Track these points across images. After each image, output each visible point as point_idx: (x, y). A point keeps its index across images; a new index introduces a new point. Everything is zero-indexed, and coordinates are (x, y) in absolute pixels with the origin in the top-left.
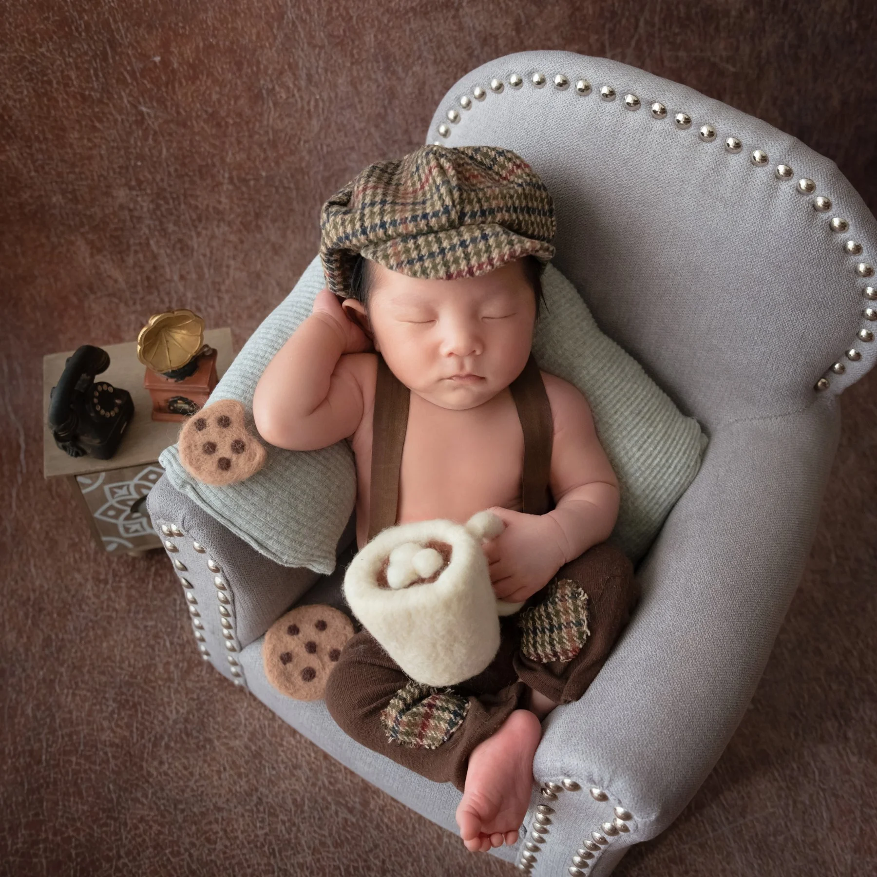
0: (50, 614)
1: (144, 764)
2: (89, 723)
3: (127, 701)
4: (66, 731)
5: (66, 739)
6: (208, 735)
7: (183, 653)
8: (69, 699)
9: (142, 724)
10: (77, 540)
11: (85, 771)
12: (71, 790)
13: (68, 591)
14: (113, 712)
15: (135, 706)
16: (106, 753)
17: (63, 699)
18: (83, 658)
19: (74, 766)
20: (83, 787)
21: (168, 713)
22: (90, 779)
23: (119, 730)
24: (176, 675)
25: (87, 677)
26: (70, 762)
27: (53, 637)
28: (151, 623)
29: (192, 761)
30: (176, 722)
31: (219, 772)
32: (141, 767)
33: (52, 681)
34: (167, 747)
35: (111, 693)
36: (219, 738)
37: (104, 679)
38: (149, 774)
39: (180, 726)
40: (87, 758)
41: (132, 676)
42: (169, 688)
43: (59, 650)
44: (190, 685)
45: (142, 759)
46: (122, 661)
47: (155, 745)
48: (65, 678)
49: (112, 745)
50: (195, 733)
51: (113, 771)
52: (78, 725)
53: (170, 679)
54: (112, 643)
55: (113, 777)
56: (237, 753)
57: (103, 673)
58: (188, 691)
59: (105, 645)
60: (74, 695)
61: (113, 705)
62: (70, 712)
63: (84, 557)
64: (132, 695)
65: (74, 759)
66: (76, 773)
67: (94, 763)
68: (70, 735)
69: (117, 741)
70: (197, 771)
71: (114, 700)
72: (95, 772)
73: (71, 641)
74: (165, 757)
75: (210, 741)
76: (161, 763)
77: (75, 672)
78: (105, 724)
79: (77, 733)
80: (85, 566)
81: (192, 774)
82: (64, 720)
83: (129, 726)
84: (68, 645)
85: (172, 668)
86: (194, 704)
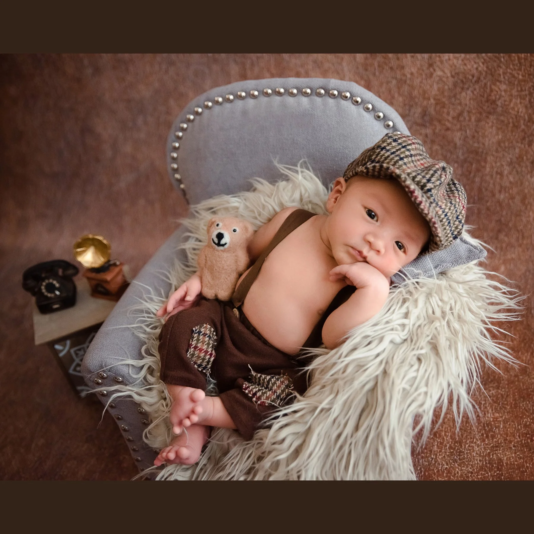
0: (527, 159)
1: (485, 69)
2: (511, 95)
3: (491, 104)
4: (524, 93)
5: (523, 89)
6: (453, 79)
7: (461, 126)
8: (520, 110)
9: (484, 91)
10: (510, 201)
11: (515, 69)
12: (523, 61)
13: (517, 172)
14: (499, 99)
15: (487, 101)
16: (504, 78)
17: (524, 111)
18: (512, 131)
19: (520, 73)
20: (517, 62)
21: (471, 94)
22: (513, 65)
23: (497, 89)
24: (466, 114)
25: (511, 120)
26: (523, 76)
27: (527, 146)
28: (476, 145)
29: (462, 67)
30: (468, 89)
31: (449, 59)
32: (487, 67)
33: (529, 121)
34: (473, 76)
35: (499, 109)
36: (448, 77)
37: (502, 118)
38: (483, 63)
39: (466, 86)
40: (514, 76)
41: (487, 117)
42: (469, 107)
43: (524, 138)
44: (459, 108)
45: (486, 72)
46: (492, 127)
47: (479, 78)
48: (522, 122)
49: (500, 82)
50: (459, 81)
51: (501, 67)
52: (518, 95)
53: (469, 112)
54: (497, 137)
55: (502, 65)
56: (440, 68)
57: (503, 121)
58: (460, 104)
59: (500, 137)
60: (518, 112)
61: (499, 103)
62: (521, 103)
63: (507, 190)
64: (488, 107)
65: (520, 77)
66: (520, 69)
67: (510, 74)
68: (522, 90)
69: (498, 83)
70: (460, 62)
71: (497, 105)
72: (510, 69)
73: (517, 142)
74: (475, 71)
75: (453, 77)
76: (477, 69)
77: (516, 124)
78: (503, 93)
79: (518, 91)
80: (507, 184)
81: (463, 60)
82: (524, 99)
83: (491, 91)
84: (519, 140)
85: (467, 118)
86: (458, 97)
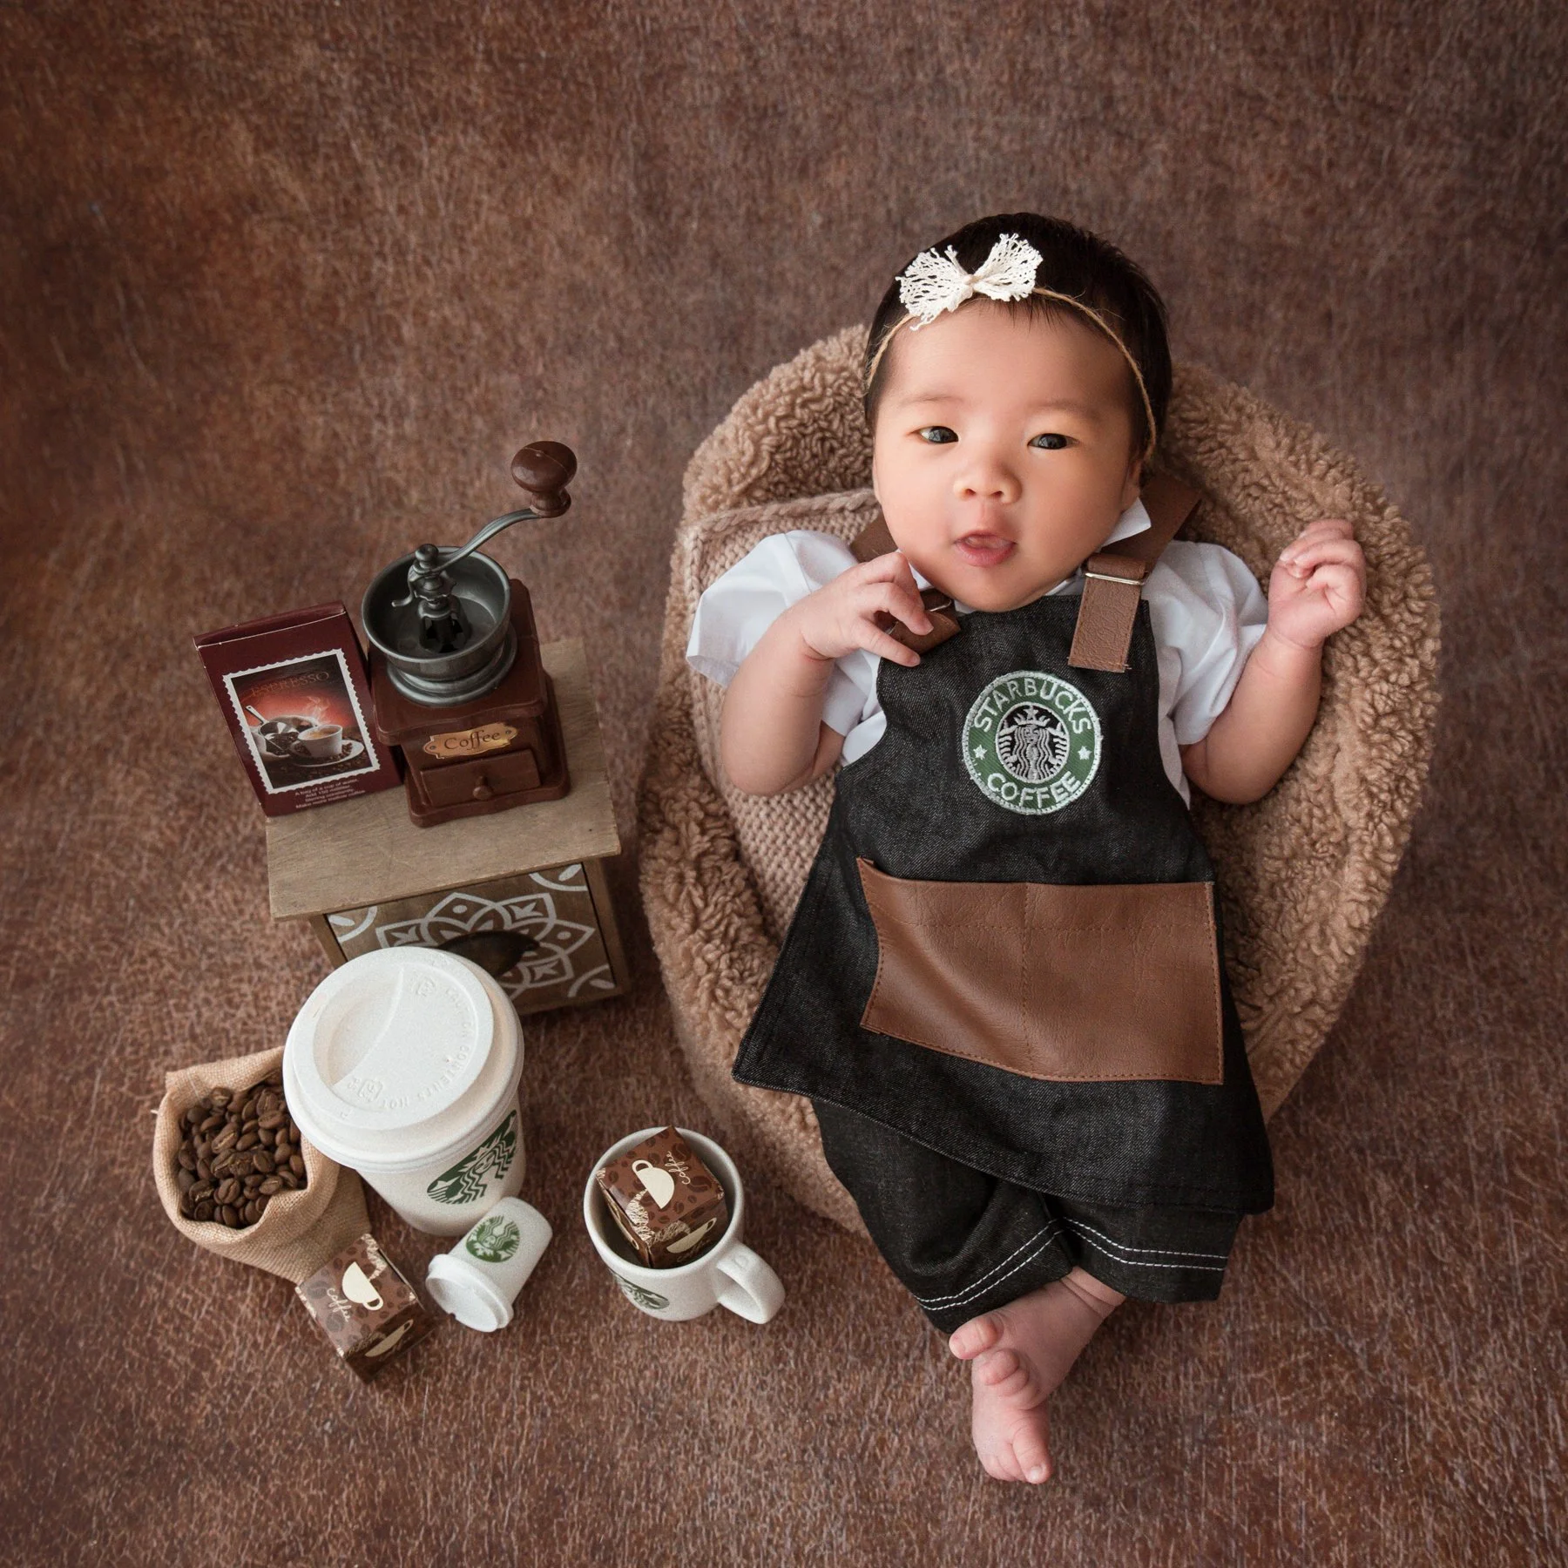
0: (137, 665)
1: (184, 884)
2: (134, 814)
3: (193, 798)
4: (101, 817)
5: (97, 828)
8: (120, 777)
9: (201, 831)
10: (208, 574)
11: (106, 876)
12: (80, 894)
13: (171, 639)
14: (170, 807)
15: (201, 806)
16: (140, 859)
17: (111, 775)
18: (157, 730)
19: (95, 866)
20: (96, 894)
21: (240, 826)
22: (107, 887)
23: (168, 832)
25: (153, 754)
26: (91, 858)
27: (130, 694)
29: (248, 895)
32: (179, 887)
33: (106, 750)
34: (223, 869)
35: (175, 782)
37: (173, 761)
38: (186, 899)
39: (250, 846)
40: (115, 860)
41: (212, 767)
43: (131, 712)
45: (184, 876)
46: (207, 744)
47: (208, 863)
48: (125, 750)
49: (154, 849)
51: (142, 885)
52: (119, 812)
54: (203, 718)
55: (138, 890)
57: (175, 754)
59: (193, 719)
60: (128, 772)
61: (173, 798)
62: (115, 794)
63: (209, 599)
64: (203, 793)
65: (97, 856)
66: (94, 874)
67: (122, 868)
68: (104, 824)
69: (161, 845)
70: (249, 909)
71: (178, 794)
72: (117, 878)
73: (151, 705)
74: (214, 881)
76: (207, 888)
77: (142, 745)
78: (154, 821)
79: (114, 823)
80: (205, 611)
81: (241, 912)
82: (103, 802)
83: (184, 830)
84: (145, 710)
